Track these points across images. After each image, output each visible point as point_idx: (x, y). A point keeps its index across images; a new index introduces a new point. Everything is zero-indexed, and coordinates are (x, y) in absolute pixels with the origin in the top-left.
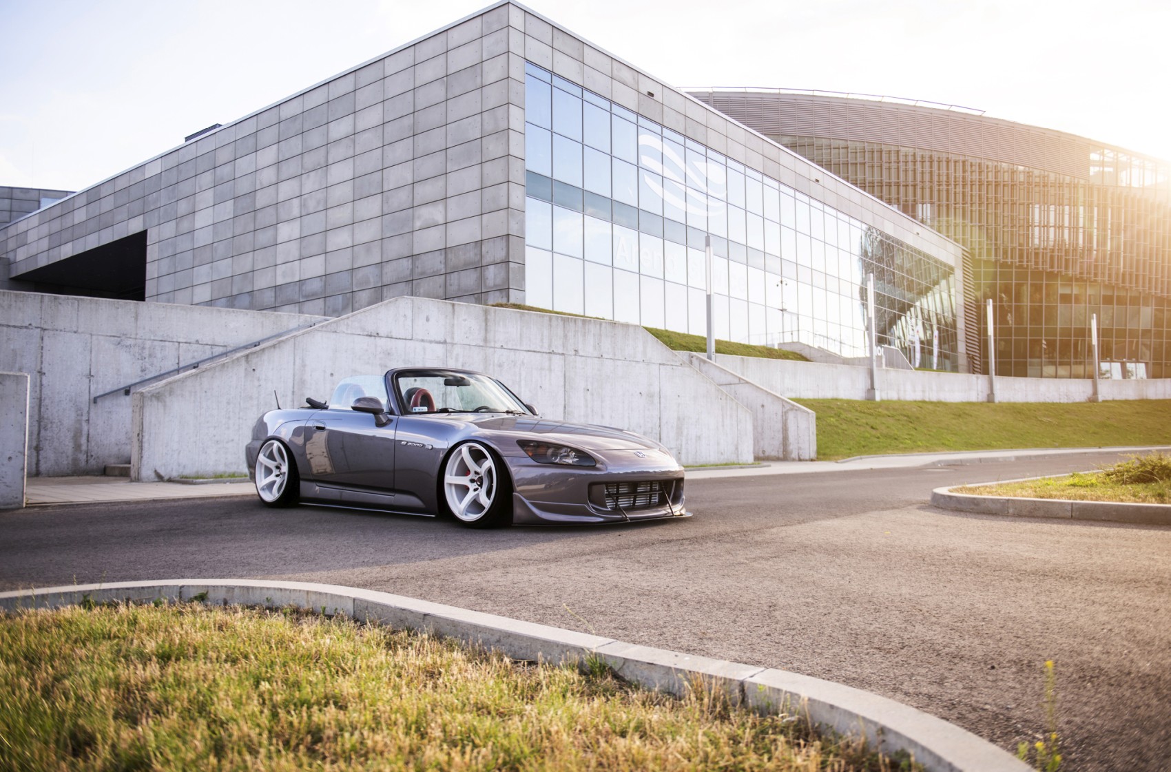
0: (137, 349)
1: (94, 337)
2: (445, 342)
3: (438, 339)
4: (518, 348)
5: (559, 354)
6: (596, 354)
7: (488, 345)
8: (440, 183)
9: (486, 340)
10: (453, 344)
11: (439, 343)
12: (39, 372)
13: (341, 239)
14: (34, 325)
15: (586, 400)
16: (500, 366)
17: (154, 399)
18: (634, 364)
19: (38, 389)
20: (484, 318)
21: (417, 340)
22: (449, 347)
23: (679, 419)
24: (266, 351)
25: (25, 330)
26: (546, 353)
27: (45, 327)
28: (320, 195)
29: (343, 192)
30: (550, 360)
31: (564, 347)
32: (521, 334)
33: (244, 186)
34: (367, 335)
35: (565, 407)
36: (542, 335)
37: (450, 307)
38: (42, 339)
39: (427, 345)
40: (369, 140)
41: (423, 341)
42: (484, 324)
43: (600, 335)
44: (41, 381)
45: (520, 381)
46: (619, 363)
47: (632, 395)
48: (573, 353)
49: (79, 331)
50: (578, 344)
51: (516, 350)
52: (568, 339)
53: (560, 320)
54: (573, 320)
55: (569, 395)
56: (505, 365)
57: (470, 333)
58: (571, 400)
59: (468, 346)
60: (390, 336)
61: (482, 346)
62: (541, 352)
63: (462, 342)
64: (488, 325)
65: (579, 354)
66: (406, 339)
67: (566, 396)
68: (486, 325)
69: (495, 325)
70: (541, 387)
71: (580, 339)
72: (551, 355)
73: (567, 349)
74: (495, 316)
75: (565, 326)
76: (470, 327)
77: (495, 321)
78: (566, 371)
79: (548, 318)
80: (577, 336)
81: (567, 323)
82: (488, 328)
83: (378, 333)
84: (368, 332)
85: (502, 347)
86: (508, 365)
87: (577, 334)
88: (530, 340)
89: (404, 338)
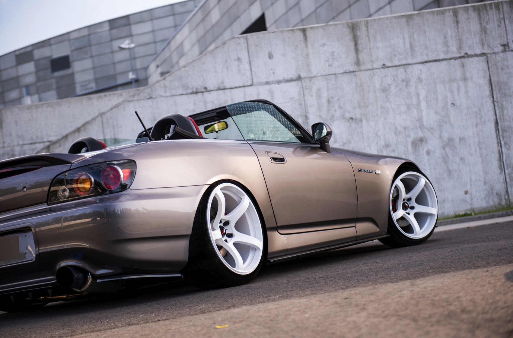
2: (299, 78)
3: (288, 77)
4: (410, 61)
5: (476, 55)
7: (362, 67)
9: (358, 63)
10: (311, 78)
11: (291, 80)
16: (385, 90)
20: (351, 36)
21: (260, 84)
22: (306, 83)
26: (455, 59)
30: (463, 66)
31: (483, 44)
32: (411, 43)
34: (192, 93)
36: (445, 37)
37: (300, 35)
41: (267, 83)
42: (352, 44)
45: (419, 103)
48: (501, 48)
50: (507, 34)
51: (406, 65)
52: (488, 32)
53: (471, 12)
54: (493, 6)
55: (502, 105)
56: (393, 87)
57: (333, 59)
58: (505, 112)
59: (333, 76)
60: (222, 87)
61: (353, 72)
62: (446, 59)
63: (323, 73)
64: (359, 42)
65: (511, 49)
66: (244, 86)
67: (497, 108)
68: (356, 44)
69: (369, 40)
70: (453, 104)
71: (509, 28)
72: (463, 59)
73: (489, 46)
74: (368, 30)
75: (482, 16)
76: (333, 52)
77: (368, 36)
78: (491, 75)
79: (451, 13)
80: (503, 26)
81: (485, 11)
82: (360, 47)
83: (205, 88)
84: (192, 89)
85: (384, 66)
86: (397, 86)
87: (503, 22)
88: (426, 48)
89: (241, 85)
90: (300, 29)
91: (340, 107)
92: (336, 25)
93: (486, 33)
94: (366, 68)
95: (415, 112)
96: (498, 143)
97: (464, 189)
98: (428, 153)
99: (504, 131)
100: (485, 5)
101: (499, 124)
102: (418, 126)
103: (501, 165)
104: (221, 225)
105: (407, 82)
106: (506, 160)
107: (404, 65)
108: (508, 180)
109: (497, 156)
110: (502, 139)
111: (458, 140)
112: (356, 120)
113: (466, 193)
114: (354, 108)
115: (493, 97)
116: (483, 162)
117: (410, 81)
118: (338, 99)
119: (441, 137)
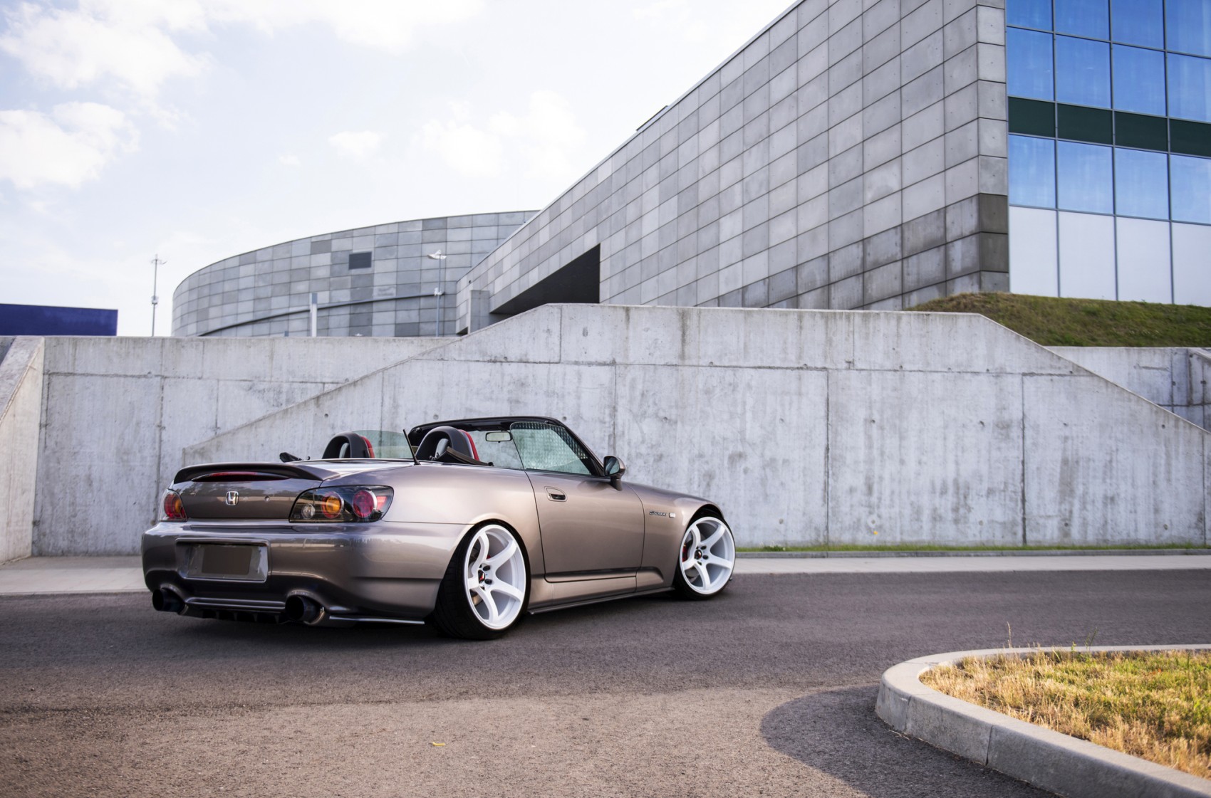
0: (271, 394)
1: (221, 383)
2: (613, 363)
3: (601, 360)
4: (741, 363)
5: (816, 369)
6: (888, 365)
7: (687, 362)
8: (894, 135)
9: (682, 356)
10: (627, 365)
11: (604, 364)
12: (159, 426)
13: (783, 229)
14: (154, 373)
15: (869, 437)
16: (708, 392)
17: (197, 456)
18: (968, 376)
19: (157, 446)
20: (679, 325)
21: (568, 363)
22: (621, 370)
23: (1065, 462)
24: (344, 390)
25: (143, 379)
26: (792, 369)
27: (166, 374)
28: (762, 176)
29: (786, 167)
30: (800, 379)
31: (826, 357)
32: (745, 344)
33: (686, 178)
34: (490, 361)
35: (827, 449)
36: (785, 343)
37: (622, 314)
38: (163, 389)
39: (584, 368)
40: (814, 94)
41: (576, 363)
42: (680, 333)
43: (898, 335)
44: (160, 436)
45: (744, 413)
46: (937, 376)
47: (964, 426)
48: (846, 365)
49: (205, 377)
50: (854, 350)
51: (737, 367)
52: (834, 344)
53: (818, 317)
54: (844, 316)
55: (837, 430)
56: (717, 390)
57: (655, 347)
58: (839, 438)
59: (653, 366)
60: (524, 360)
61: (676, 365)
62: (782, 368)
63: (642, 362)
64: (687, 333)
65: (856, 367)
66: (549, 363)
67: (830, 432)
68: (684, 334)
69: (699, 333)
70: (782, 420)
71: (858, 343)
72: (801, 371)
73: (832, 361)
74: (699, 320)
75: (829, 326)
76: (656, 339)
77: (699, 327)
78: (830, 394)
79: (796, 317)
80: (851, 340)
81: (833, 320)
82: (687, 338)
83: (506, 358)
84: (491, 356)
85: (711, 365)
86: (722, 389)
87: (851, 336)
88: (762, 351)
89: (547, 361)
90: (623, 308)
91: (655, 404)
92: (664, 309)
93: (831, 345)
94: (691, 364)
95: (738, 422)
96: (825, 472)
97: (779, 518)
98: (746, 471)
99: (834, 459)
100: (835, 313)
101: (830, 451)
102: (739, 438)
103: (825, 496)
104: (481, 569)
105: (734, 387)
106: (831, 491)
107: (734, 367)
108: (830, 514)
109: (822, 486)
110: (830, 468)
111: (781, 462)
112: (670, 420)
113: (781, 522)
114: (671, 407)
115: (828, 419)
116: (805, 490)
117: (738, 386)
118: (654, 394)
119: (762, 456)
